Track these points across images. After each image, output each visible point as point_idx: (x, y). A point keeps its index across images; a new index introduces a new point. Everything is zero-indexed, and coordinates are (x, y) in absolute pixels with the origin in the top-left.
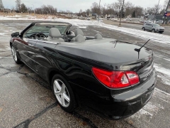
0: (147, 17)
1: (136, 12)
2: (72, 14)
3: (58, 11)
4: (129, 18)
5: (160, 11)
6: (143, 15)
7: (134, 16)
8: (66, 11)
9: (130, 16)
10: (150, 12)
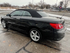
0: (52, 8)
1: (48, 7)
2: (19, 7)
3: (12, 6)
4: (45, 9)
5: (57, 6)
6: (51, 8)
7: (47, 8)
8: (16, 6)
9: (45, 8)
10: (53, 6)
